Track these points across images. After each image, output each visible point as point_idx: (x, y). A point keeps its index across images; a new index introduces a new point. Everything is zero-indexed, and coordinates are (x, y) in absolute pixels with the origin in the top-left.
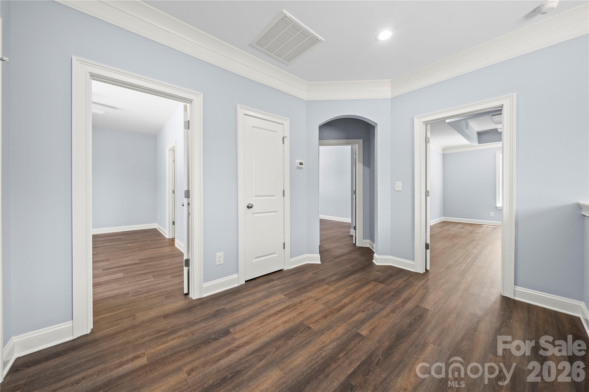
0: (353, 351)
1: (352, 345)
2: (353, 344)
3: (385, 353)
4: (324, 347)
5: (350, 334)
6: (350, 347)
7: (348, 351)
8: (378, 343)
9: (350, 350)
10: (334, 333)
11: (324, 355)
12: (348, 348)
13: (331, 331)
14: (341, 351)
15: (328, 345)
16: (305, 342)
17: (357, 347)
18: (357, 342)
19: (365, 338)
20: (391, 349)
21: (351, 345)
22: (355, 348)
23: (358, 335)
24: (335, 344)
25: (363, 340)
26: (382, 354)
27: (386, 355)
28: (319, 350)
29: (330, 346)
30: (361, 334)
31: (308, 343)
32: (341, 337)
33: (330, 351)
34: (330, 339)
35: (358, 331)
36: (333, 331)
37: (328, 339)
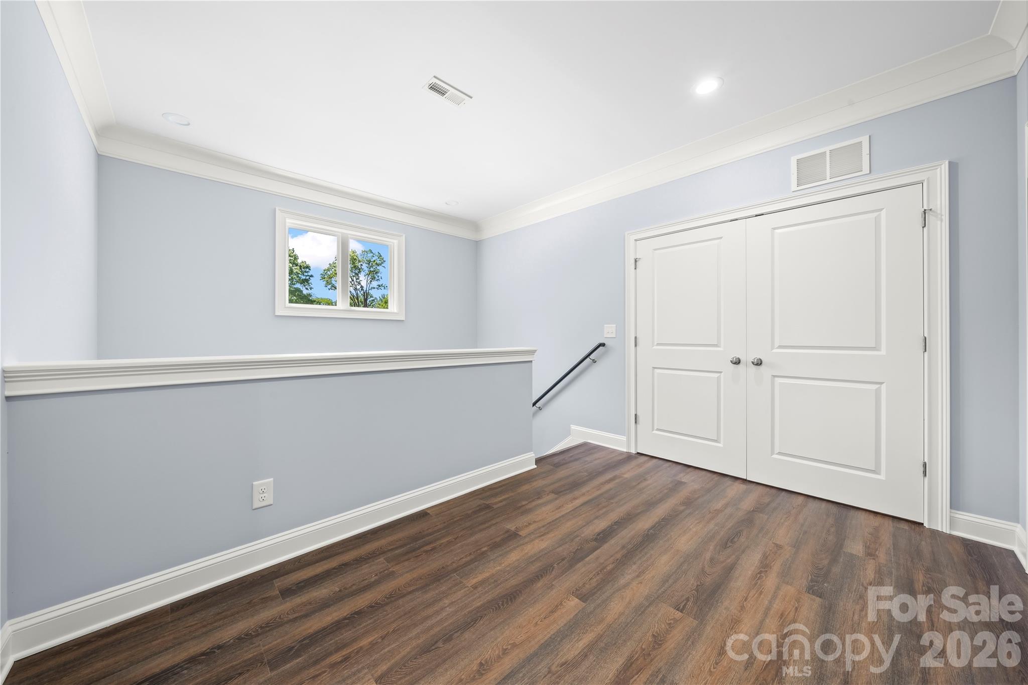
0: (594, 573)
1: (595, 580)
2: (594, 582)
3: (548, 571)
4: (638, 576)
5: (598, 598)
6: (598, 578)
7: (601, 572)
8: (552, 585)
9: (598, 574)
10: (628, 600)
11: (634, 567)
12: (601, 576)
13: (633, 604)
14: (610, 573)
15: (632, 580)
16: (670, 581)
17: (587, 578)
18: (587, 586)
19: (573, 593)
20: (537, 576)
21: (597, 581)
22: (591, 576)
23: (583, 598)
24: (622, 581)
25: (576, 588)
26: (553, 570)
27: (548, 569)
28: (643, 572)
29: (628, 577)
30: (579, 599)
31: (665, 581)
32: (614, 593)
33: (626, 571)
34: (632, 588)
35: (584, 604)
36: (629, 603)
37: (635, 588)
